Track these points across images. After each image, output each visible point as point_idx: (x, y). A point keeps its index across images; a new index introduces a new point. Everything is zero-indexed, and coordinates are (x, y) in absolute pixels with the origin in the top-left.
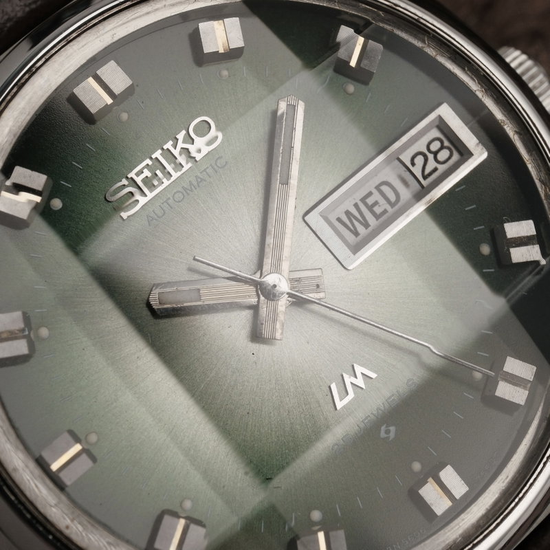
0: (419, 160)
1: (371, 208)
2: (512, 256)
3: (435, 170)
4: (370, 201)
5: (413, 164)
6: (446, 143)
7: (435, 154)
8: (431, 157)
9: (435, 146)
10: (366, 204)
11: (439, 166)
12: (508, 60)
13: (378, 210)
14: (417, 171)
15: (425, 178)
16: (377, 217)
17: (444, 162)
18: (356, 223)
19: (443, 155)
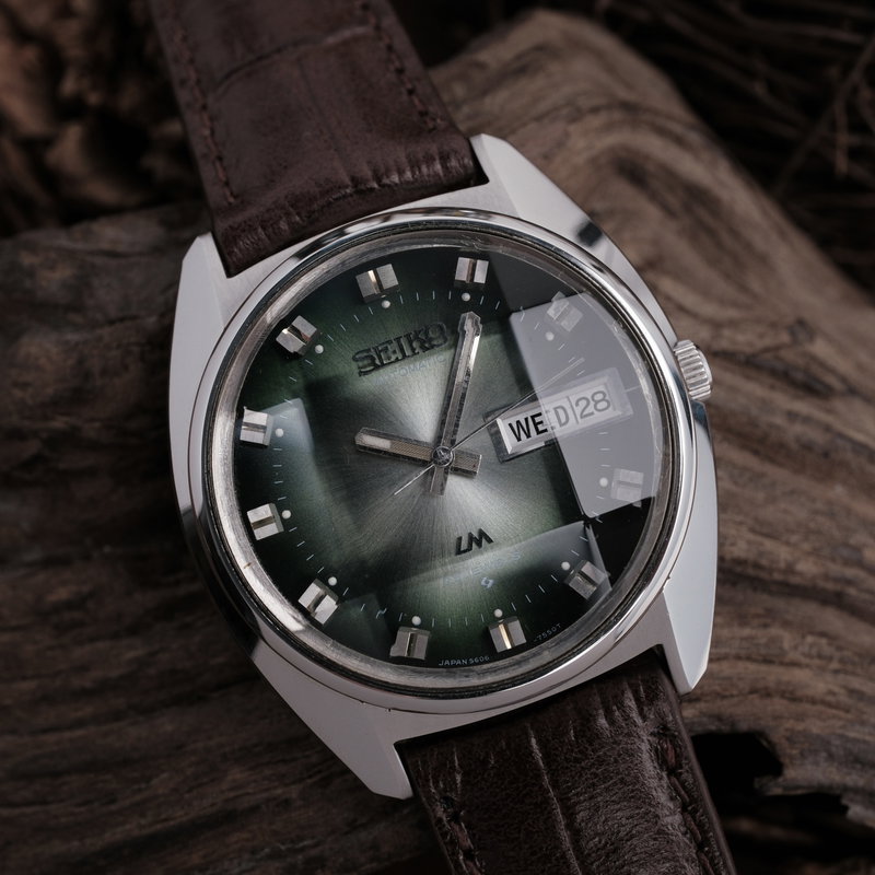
0: (583, 403)
1: (536, 425)
3: (592, 414)
4: (537, 419)
5: (577, 404)
6: (607, 398)
7: (597, 402)
8: (592, 403)
9: (599, 397)
10: (534, 421)
11: (595, 412)
13: (541, 428)
14: (578, 410)
15: (582, 417)
16: (539, 432)
17: (599, 411)
18: (522, 432)
19: (602, 405)
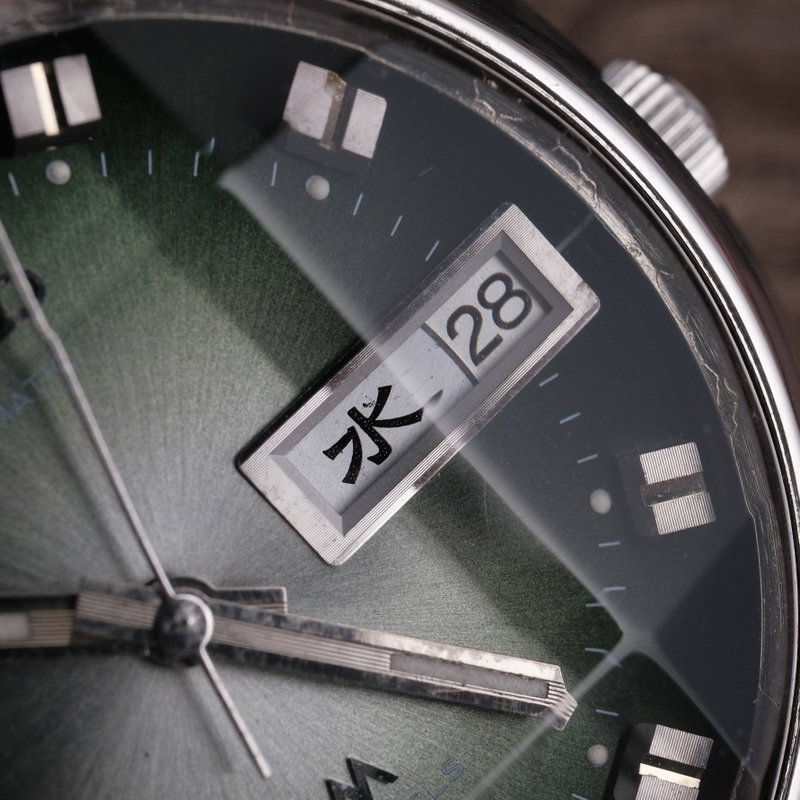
0: (465, 324)
2: (659, 520)
3: (497, 341)
5: (452, 333)
6: (516, 286)
7: (496, 308)
8: (487, 315)
9: (496, 291)
11: (504, 333)
12: (619, 91)
14: (461, 346)
15: (477, 359)
17: (514, 324)
19: (512, 309)
